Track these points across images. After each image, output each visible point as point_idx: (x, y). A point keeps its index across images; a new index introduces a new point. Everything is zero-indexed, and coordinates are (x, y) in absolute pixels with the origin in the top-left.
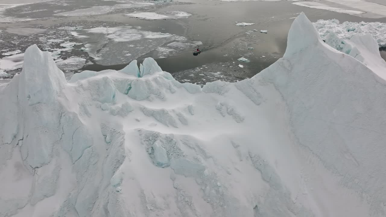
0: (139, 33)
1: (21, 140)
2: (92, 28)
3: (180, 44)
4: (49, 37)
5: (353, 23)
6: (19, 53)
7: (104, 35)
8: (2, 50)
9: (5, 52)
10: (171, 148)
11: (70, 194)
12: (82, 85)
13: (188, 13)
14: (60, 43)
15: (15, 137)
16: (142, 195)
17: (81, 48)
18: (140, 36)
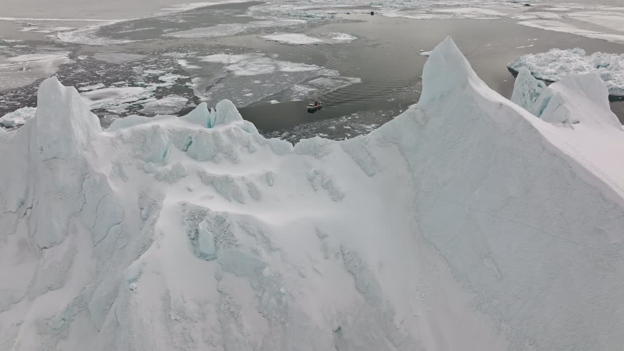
0: (273, 64)
1: (29, 208)
2: (209, 55)
3: (328, 82)
4: (146, 66)
5: (609, 54)
6: (101, 88)
7: (224, 65)
8: (81, 84)
9: (83, 86)
10: (221, 233)
11: (84, 288)
12: (121, 136)
13: (353, 35)
14: (159, 76)
15: (22, 203)
16: (166, 299)
17: (185, 83)
18: (273, 68)
